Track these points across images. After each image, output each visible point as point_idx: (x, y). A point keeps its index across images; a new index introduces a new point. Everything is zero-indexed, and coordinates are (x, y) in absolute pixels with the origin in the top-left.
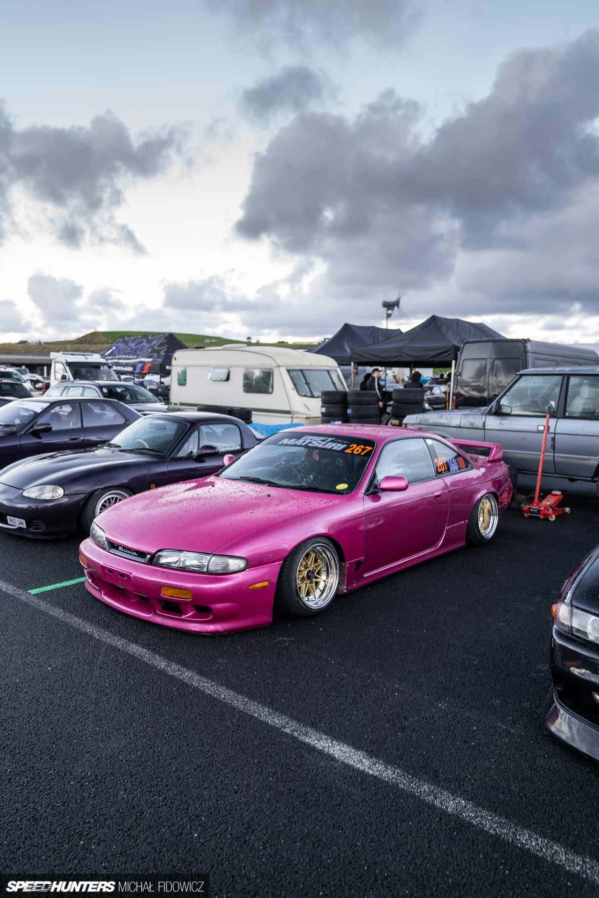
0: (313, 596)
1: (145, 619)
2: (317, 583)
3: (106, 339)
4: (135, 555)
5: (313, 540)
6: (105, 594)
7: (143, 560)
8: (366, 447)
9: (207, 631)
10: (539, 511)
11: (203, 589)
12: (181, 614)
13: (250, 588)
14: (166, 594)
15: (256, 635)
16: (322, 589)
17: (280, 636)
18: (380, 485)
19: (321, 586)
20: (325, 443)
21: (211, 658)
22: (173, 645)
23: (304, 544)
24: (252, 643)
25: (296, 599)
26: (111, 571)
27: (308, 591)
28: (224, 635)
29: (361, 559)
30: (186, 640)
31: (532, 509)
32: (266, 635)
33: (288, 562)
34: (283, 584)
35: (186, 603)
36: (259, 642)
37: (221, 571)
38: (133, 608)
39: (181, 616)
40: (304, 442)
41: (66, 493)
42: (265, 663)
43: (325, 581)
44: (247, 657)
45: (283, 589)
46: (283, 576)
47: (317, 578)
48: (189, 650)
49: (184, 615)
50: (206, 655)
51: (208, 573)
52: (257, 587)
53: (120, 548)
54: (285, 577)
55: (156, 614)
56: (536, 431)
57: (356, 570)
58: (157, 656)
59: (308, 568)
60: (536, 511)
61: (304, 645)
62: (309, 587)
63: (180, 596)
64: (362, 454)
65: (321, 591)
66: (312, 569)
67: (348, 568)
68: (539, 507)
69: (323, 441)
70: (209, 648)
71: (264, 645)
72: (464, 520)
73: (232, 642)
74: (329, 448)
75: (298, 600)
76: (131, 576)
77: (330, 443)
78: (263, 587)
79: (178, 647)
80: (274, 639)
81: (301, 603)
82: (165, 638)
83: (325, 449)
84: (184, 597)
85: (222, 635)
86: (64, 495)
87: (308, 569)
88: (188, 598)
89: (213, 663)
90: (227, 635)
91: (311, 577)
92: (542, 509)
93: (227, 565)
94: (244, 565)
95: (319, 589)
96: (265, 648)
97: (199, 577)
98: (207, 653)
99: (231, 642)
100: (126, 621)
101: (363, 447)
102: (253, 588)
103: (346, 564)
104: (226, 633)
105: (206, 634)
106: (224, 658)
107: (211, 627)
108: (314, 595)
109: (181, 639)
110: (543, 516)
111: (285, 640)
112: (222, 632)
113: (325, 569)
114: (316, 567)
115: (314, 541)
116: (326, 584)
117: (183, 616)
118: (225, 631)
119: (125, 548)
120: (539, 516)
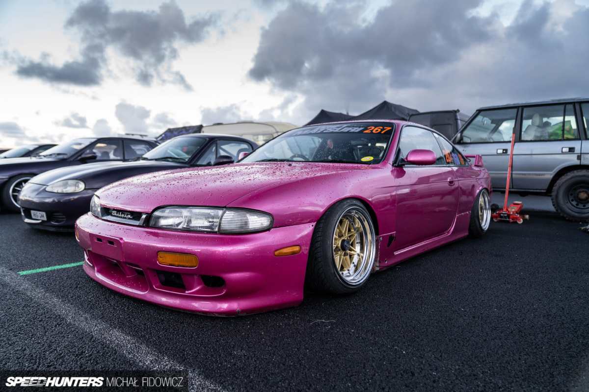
0: (347, 272)
1: (140, 297)
2: (351, 256)
4: (129, 219)
5: (349, 201)
6: (99, 271)
7: (137, 223)
8: (385, 128)
9: (219, 311)
10: (509, 216)
11: (213, 253)
12: (183, 288)
13: (276, 253)
14: (164, 261)
15: (284, 317)
16: (356, 264)
17: (316, 318)
18: (407, 158)
19: (356, 259)
20: (340, 128)
21: (223, 349)
22: (171, 330)
23: (339, 204)
24: (280, 326)
25: (333, 272)
26: (100, 238)
27: (342, 265)
28: (242, 317)
29: (393, 234)
30: (190, 324)
31: (502, 214)
32: (297, 317)
33: (322, 225)
34: (316, 252)
35: (190, 273)
36: (289, 325)
37: (238, 230)
38: (127, 286)
39: (184, 292)
40: (319, 130)
41: (86, 188)
42: (305, 354)
43: (358, 255)
44: (276, 347)
45: (316, 259)
46: (316, 242)
47: (351, 250)
48: (192, 337)
49: (188, 290)
50: (216, 344)
51: (222, 232)
52: (285, 253)
53: (114, 213)
54: (319, 243)
55: (153, 290)
56: (496, 154)
57: (389, 245)
58: (143, 347)
59: (342, 236)
60: (506, 215)
61: (352, 328)
62: (343, 259)
63: (182, 264)
64: (383, 132)
65: (355, 266)
66: (346, 239)
67: (382, 241)
68: (509, 212)
69: (338, 127)
70: (220, 334)
71: (297, 329)
72: (468, 211)
73: (253, 325)
74: (346, 131)
75: (335, 273)
76: (121, 241)
77: (346, 128)
78: (294, 253)
79: (177, 333)
80: (309, 321)
81: (338, 277)
82: (163, 321)
83: (342, 132)
84: (187, 264)
85: (238, 317)
86: (85, 189)
87: (342, 238)
88: (192, 264)
89: (226, 356)
90: (246, 317)
91: (346, 247)
92: (512, 213)
93: (246, 223)
94: (269, 223)
95: (353, 263)
96: (299, 332)
97: (209, 238)
98: (218, 341)
99: (251, 325)
100: (118, 302)
101: (381, 128)
102: (280, 253)
103: (380, 237)
104: (244, 314)
105: (217, 315)
106: (242, 349)
107: (224, 306)
108: (348, 270)
109: (183, 323)
110: (512, 219)
111: (324, 322)
112: (238, 312)
113: (358, 241)
114: (350, 237)
115: (350, 203)
116: (360, 259)
117: (187, 292)
118: (243, 311)
119: (119, 211)
120: (508, 219)
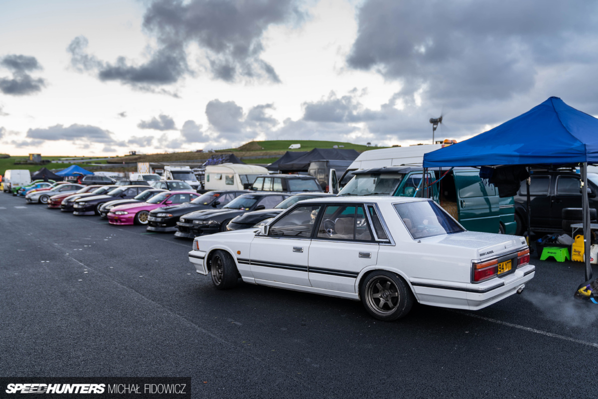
3: (260, 147)
